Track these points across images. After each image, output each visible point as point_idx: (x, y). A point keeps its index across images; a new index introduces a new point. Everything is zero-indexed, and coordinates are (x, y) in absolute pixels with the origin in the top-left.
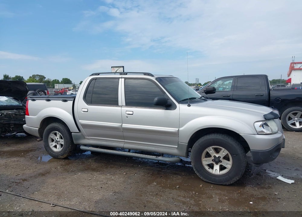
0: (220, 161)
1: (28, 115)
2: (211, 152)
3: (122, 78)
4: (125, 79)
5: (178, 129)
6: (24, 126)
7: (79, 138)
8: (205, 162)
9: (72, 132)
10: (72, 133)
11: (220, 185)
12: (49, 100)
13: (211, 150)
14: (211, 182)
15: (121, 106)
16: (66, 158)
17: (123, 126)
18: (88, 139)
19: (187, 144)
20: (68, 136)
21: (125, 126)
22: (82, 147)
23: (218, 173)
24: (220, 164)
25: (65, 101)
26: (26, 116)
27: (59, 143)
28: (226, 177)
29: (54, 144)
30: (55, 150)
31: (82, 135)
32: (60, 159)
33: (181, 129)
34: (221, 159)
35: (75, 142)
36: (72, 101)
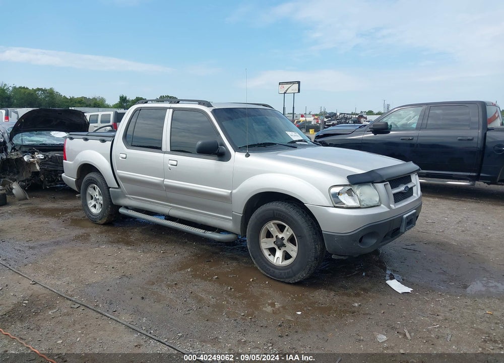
0: (284, 245)
1: (66, 160)
2: (272, 229)
3: (170, 108)
4: (174, 109)
5: (230, 191)
6: (63, 175)
7: (118, 196)
8: (266, 244)
9: (110, 187)
10: (110, 189)
11: (282, 282)
12: (86, 140)
13: (271, 227)
14: (268, 275)
15: (165, 153)
16: (104, 224)
17: (165, 183)
18: (129, 198)
19: (242, 215)
20: (106, 192)
21: (168, 182)
22: (121, 210)
23: (280, 263)
24: (283, 249)
25: (103, 141)
26: (64, 161)
27: (98, 201)
28: (288, 270)
29: (93, 202)
30: (94, 210)
31: (122, 191)
32: (97, 224)
33: (234, 191)
34: (285, 242)
35: (114, 202)
36: (111, 142)
